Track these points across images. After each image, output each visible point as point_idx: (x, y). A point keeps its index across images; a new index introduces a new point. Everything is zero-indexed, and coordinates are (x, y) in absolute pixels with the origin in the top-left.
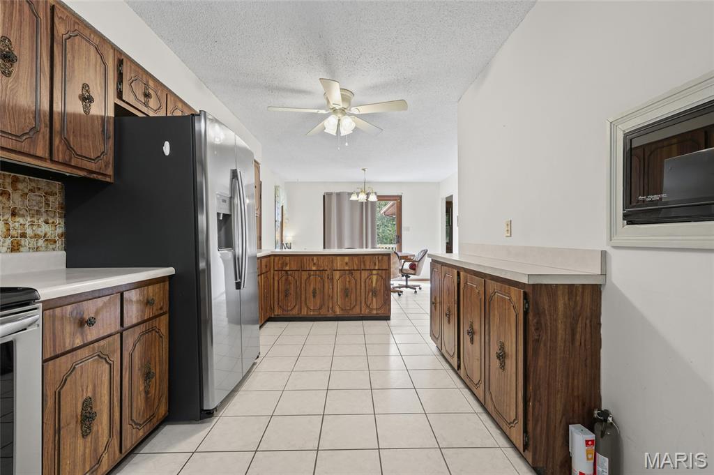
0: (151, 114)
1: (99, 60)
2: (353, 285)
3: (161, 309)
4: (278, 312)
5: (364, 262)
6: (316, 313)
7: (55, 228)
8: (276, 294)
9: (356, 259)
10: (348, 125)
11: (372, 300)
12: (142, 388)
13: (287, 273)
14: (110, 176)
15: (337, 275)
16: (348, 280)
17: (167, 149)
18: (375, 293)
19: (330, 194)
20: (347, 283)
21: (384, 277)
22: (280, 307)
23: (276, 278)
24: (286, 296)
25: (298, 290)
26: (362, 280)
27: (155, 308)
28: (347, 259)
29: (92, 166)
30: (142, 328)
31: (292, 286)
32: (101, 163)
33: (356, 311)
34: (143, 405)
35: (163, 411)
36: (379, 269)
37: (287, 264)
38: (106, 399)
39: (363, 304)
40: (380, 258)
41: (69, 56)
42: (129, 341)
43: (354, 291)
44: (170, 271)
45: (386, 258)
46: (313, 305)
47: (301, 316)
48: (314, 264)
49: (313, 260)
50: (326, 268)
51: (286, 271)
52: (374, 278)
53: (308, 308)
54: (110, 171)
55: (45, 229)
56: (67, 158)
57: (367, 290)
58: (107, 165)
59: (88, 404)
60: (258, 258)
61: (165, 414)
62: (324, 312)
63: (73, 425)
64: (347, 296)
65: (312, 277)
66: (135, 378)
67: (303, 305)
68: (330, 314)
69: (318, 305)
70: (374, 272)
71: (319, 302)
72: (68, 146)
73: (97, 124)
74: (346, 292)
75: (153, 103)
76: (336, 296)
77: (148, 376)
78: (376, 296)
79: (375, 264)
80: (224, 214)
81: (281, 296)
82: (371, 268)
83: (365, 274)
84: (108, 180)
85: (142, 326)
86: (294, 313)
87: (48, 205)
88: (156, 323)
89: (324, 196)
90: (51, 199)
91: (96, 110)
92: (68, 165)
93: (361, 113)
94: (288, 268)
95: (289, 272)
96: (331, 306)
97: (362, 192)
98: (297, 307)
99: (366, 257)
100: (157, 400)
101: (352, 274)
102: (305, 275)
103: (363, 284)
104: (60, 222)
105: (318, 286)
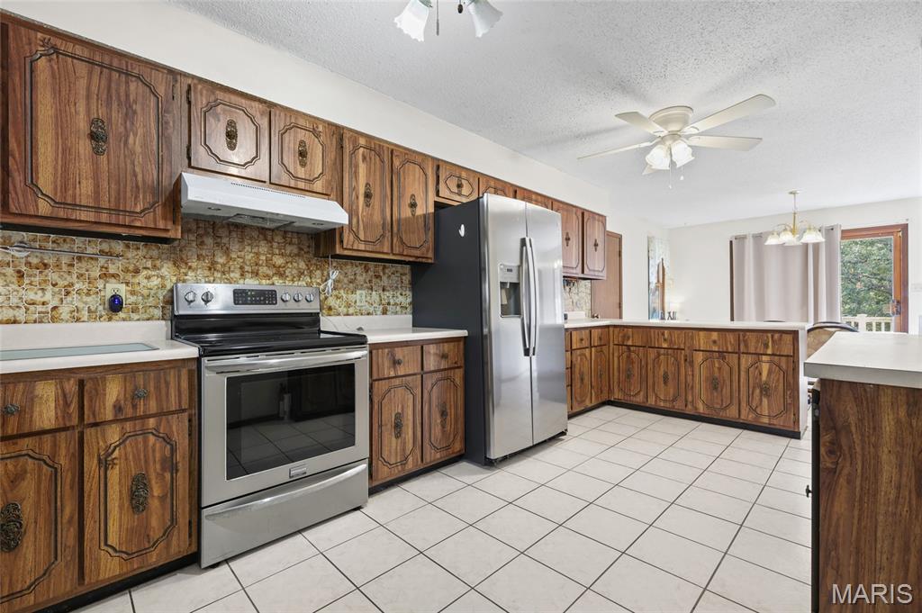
0: (464, 200)
1: (422, 173)
2: (726, 376)
3: (456, 363)
4: (617, 395)
5: (745, 341)
6: (668, 405)
7: (406, 299)
8: (616, 373)
9: (731, 337)
10: (682, 153)
11: (761, 400)
12: (439, 421)
13: (629, 349)
14: (431, 258)
15: (699, 357)
16: (717, 365)
17: (462, 232)
18: (765, 390)
19: (741, 239)
20: (716, 370)
21: (784, 367)
22: (620, 390)
23: (616, 354)
24: (629, 376)
25: (644, 371)
26: (742, 368)
27: (450, 362)
28: (715, 336)
29: (417, 253)
30: (439, 375)
31: (636, 365)
32: (424, 249)
33: (732, 413)
34: (440, 434)
35: (458, 446)
36: (773, 355)
37: (628, 338)
38: (411, 417)
39: (744, 404)
40: (776, 336)
41: (402, 179)
42: (428, 383)
43: (728, 383)
44: (464, 333)
45: (788, 338)
46: (662, 395)
47: (647, 405)
48: (665, 340)
49: (663, 334)
50: (682, 346)
51: (628, 346)
52: (765, 368)
53: (657, 396)
54: (430, 254)
55: (401, 299)
56: (401, 250)
57: (751, 385)
58: (428, 251)
59: (399, 417)
60: (567, 330)
61: (460, 451)
62: (679, 406)
63: (389, 426)
64: (715, 388)
65: (662, 357)
66: (433, 411)
67: (650, 391)
68: (689, 410)
69: (671, 395)
70: (765, 358)
71: (672, 391)
72: (402, 242)
73: (421, 221)
74: (714, 384)
75: (465, 191)
76: (697, 386)
77: (443, 414)
78: (768, 396)
79: (766, 346)
80: (511, 283)
81: (623, 377)
82: (758, 351)
83: (746, 361)
84: (430, 261)
85: (438, 374)
86: (638, 400)
87: (402, 282)
88: (451, 373)
89: (731, 242)
90: (404, 278)
91: (420, 211)
92: (402, 255)
93: (700, 131)
94: (630, 343)
95: (632, 348)
96: (690, 398)
97: (785, 230)
98: (642, 393)
99: (748, 334)
100: (452, 436)
101: (724, 358)
102: (652, 354)
103: (742, 373)
104: (409, 293)
105: (672, 369)
